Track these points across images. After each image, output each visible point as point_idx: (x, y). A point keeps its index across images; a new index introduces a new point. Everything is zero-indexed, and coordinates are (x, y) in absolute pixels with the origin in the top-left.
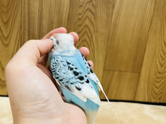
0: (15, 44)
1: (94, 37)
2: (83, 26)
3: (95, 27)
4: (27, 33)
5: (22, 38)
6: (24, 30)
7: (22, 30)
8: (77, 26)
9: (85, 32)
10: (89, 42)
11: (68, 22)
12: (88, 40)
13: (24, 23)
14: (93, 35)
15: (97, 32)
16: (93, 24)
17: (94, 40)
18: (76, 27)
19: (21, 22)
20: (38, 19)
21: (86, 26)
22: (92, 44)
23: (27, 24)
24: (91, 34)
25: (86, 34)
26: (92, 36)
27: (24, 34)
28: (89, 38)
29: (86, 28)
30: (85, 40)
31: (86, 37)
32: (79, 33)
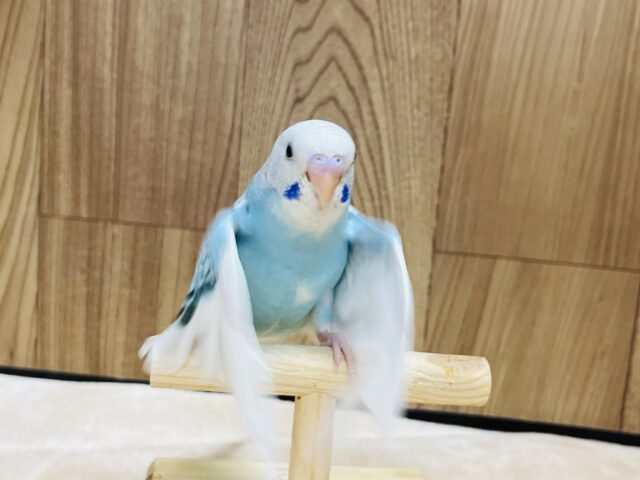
0: (18, 125)
1: (374, 85)
2: (317, 32)
3: (377, 32)
4: (66, 76)
5: (47, 97)
6: (56, 61)
7: (47, 61)
8: (289, 33)
9: (332, 59)
10: (351, 108)
11: (246, 16)
12: (344, 96)
14: (371, 72)
15: (390, 56)
16: (367, 19)
17: (377, 97)
18: (286, 40)
21: (336, 30)
22: (368, 118)
23: (66, 33)
24: (360, 67)
25: (333, 68)
26: (364, 80)
27: (55, 77)
28: (350, 86)
29: (333, 38)
30: (333, 99)
31: (334, 83)
32: (298, 64)
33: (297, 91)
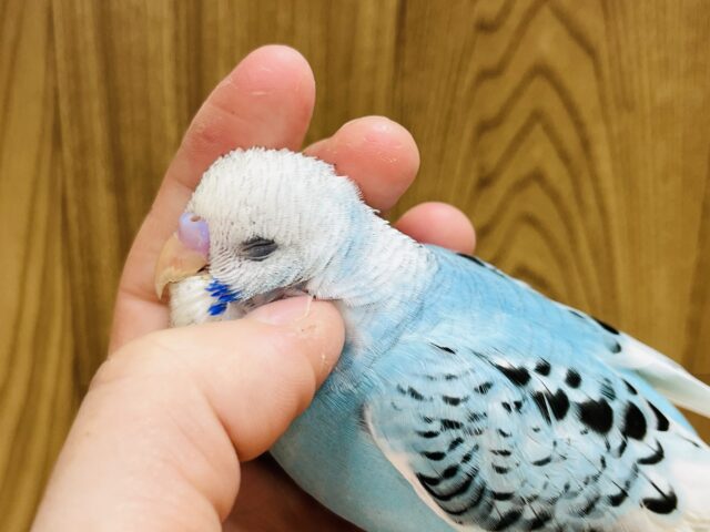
0: (26, 259)
1: (602, 151)
2: (512, 77)
3: (606, 71)
4: (100, 173)
5: (73, 211)
6: (82, 151)
7: (67, 153)
8: (468, 79)
9: (537, 116)
10: (565, 188)
11: (398, 58)
12: (555, 171)
13: (77, 98)
14: (597, 131)
15: (627, 104)
16: (591, 52)
17: (605, 167)
18: (462, 93)
19: (56, 97)
20: (177, 63)
21: (542, 71)
22: (590, 200)
23: (95, 106)
24: (579, 125)
25: (538, 129)
26: (586, 144)
27: (83, 179)
28: (565, 157)
29: (539, 84)
30: (538, 177)
31: (539, 152)
32: (485, 127)
33: (482, 169)
